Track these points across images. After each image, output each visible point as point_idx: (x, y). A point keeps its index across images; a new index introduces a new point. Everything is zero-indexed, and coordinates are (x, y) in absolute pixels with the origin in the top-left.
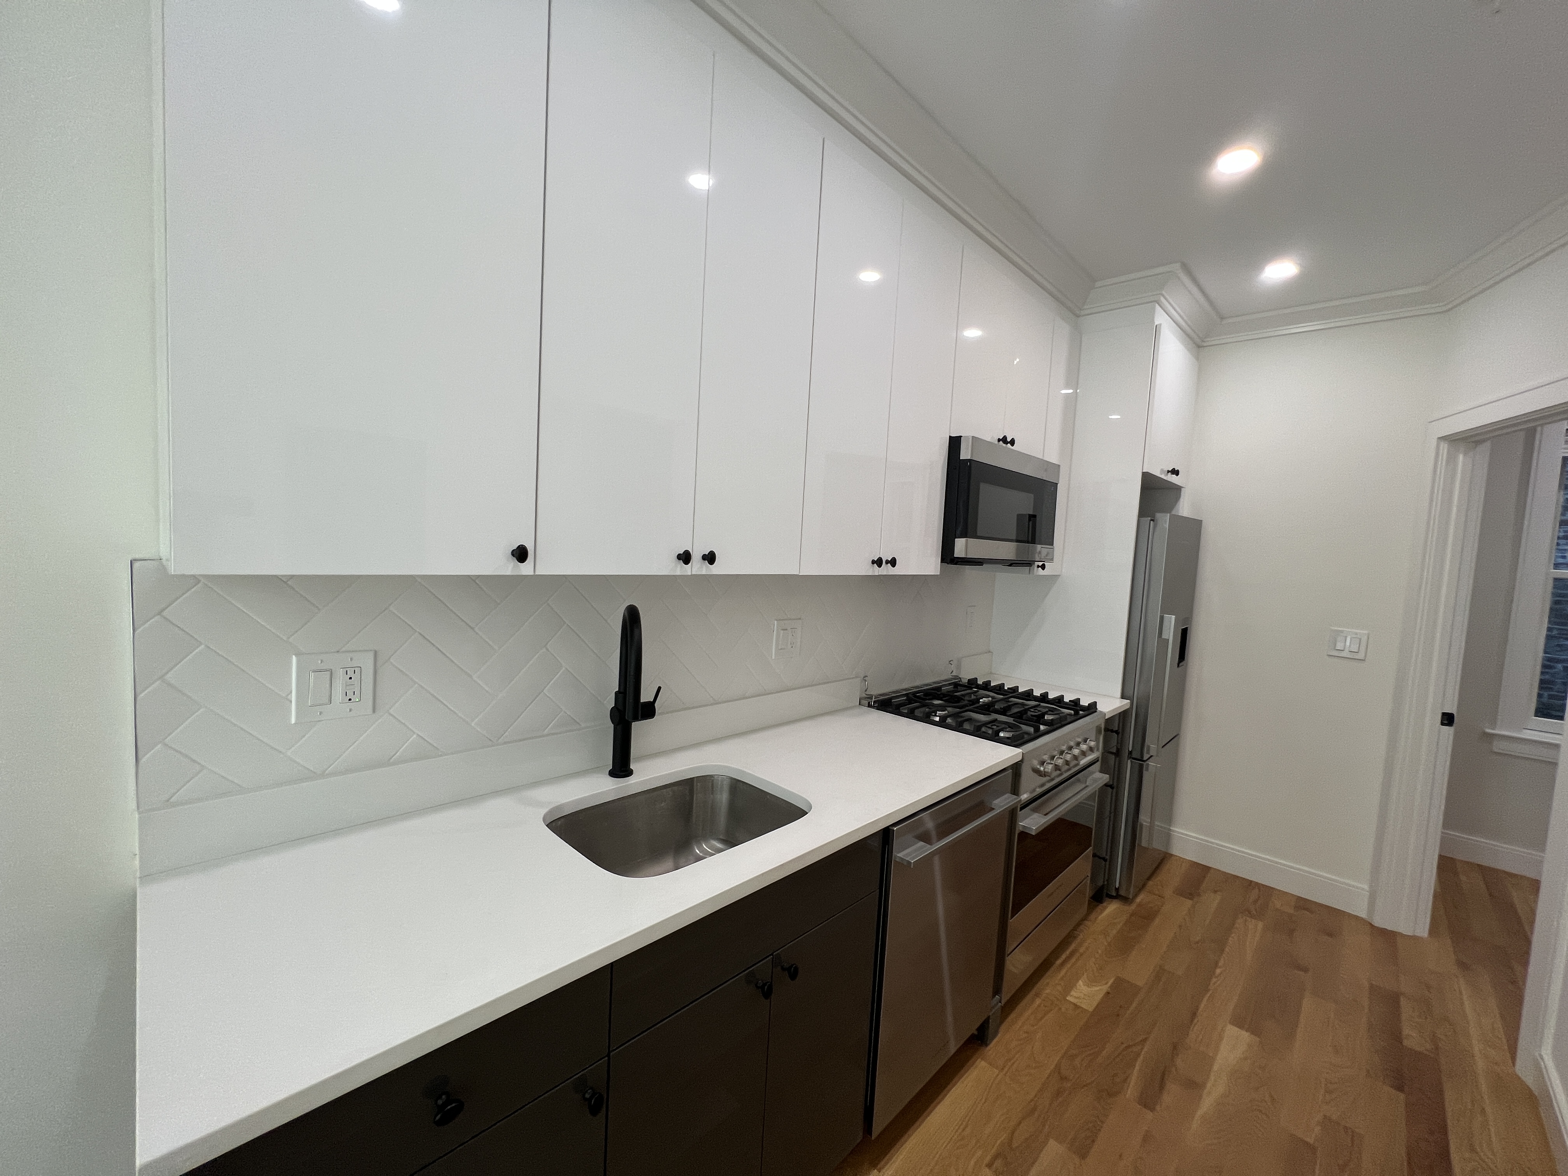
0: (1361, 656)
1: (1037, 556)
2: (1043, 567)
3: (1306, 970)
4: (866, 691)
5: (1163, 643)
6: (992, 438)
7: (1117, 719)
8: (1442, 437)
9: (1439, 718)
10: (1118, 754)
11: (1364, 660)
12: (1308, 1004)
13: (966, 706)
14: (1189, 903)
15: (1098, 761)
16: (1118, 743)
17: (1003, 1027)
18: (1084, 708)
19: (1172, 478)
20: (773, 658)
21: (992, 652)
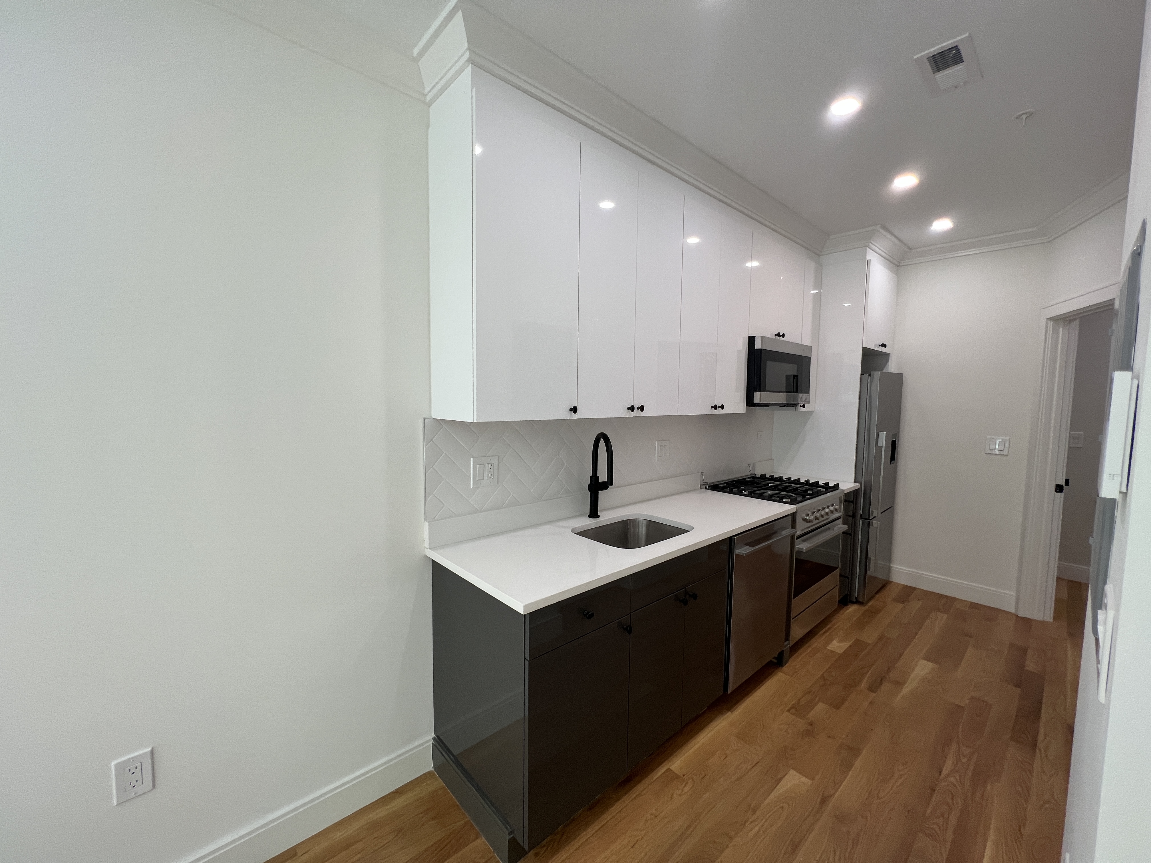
0: (1005, 452)
1: (799, 399)
2: (804, 406)
3: (970, 637)
4: (703, 481)
5: (879, 449)
6: (771, 334)
7: (852, 495)
8: (1049, 318)
9: (1054, 488)
10: (854, 516)
11: (1008, 455)
12: (970, 652)
13: (762, 487)
14: (901, 606)
15: (841, 518)
16: (853, 509)
17: (791, 659)
18: (831, 487)
19: (883, 349)
20: (656, 461)
21: (773, 459)
